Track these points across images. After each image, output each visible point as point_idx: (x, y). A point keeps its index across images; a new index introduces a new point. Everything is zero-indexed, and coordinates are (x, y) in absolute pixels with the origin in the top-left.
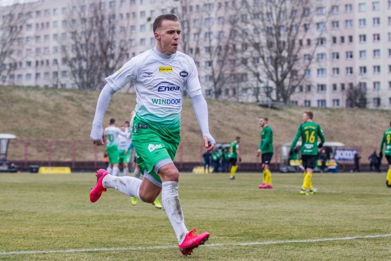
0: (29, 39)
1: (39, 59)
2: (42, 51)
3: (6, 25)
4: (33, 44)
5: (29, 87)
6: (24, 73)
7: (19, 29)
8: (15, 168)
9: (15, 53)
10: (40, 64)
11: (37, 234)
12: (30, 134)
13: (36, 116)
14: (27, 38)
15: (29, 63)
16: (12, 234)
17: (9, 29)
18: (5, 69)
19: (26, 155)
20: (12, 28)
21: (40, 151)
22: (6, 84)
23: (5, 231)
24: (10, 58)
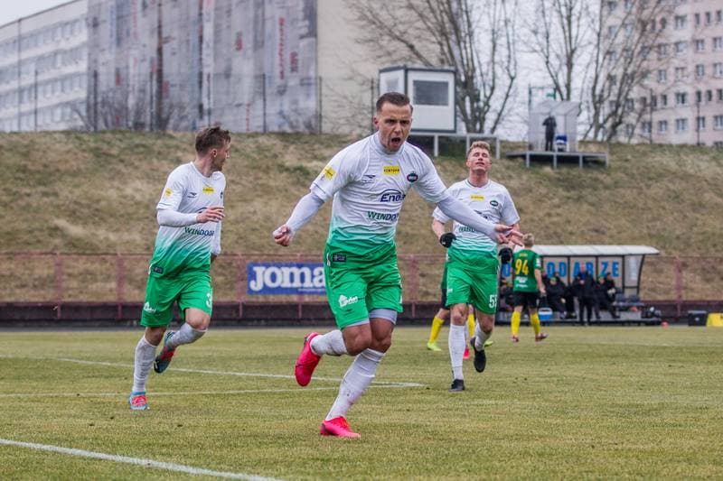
0: (681, 47)
1: (703, 88)
2: (709, 71)
3: (632, 17)
4: (688, 57)
5: (683, 146)
6: (672, 119)
7: (658, 26)
8: (658, 316)
9: (653, 76)
10: (704, 98)
11: (716, 453)
12: (688, 245)
13: (698, 206)
14: (677, 44)
15: (682, 97)
16: (662, 452)
17: (639, 26)
18: (632, 109)
19: (679, 288)
20: (644, 24)
21: (708, 281)
22: (634, 141)
23: (648, 447)
24: (642, 86)
